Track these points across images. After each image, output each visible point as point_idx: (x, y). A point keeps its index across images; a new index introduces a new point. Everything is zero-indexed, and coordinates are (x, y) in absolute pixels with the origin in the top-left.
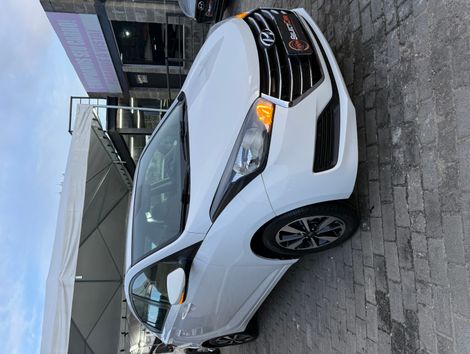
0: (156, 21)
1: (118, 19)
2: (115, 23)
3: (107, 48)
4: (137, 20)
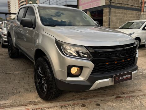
0: (103, 23)
1: (104, 11)
2: (103, 10)
3: (95, 7)
4: (104, 17)
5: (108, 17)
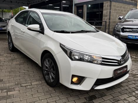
5: (109, 11)
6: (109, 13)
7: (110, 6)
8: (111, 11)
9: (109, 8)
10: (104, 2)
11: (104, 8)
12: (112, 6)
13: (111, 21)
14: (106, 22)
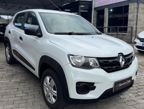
0: (129, 23)
4: (129, 15)
5: (136, 14)
6: (135, 16)
7: (138, 8)
8: (139, 15)
9: (136, 11)
10: (130, 4)
11: (129, 11)
12: (140, 9)
13: (138, 26)
14: (132, 27)
